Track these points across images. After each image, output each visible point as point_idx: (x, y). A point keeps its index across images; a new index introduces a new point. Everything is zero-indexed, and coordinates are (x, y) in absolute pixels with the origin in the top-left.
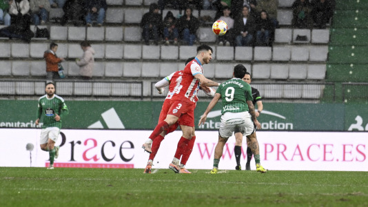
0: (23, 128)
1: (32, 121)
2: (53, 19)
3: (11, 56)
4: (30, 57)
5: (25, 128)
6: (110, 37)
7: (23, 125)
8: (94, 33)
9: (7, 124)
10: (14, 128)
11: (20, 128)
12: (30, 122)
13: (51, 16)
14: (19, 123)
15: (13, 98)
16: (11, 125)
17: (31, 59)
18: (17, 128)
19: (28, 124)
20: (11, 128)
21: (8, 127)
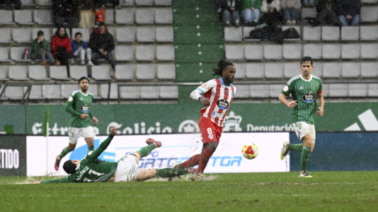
0: (277, 131)
1: (286, 125)
2: (306, 19)
3: (264, 58)
4: (283, 58)
5: (280, 132)
6: (365, 36)
7: (278, 128)
8: (349, 32)
9: (261, 128)
10: (268, 132)
11: (274, 131)
12: (284, 125)
13: (304, 16)
14: (273, 127)
15: (266, 102)
16: (265, 128)
17: (284, 60)
18: (271, 132)
19: (282, 127)
20: (265, 132)
21: (263, 131)
